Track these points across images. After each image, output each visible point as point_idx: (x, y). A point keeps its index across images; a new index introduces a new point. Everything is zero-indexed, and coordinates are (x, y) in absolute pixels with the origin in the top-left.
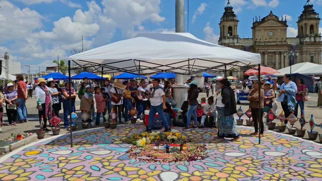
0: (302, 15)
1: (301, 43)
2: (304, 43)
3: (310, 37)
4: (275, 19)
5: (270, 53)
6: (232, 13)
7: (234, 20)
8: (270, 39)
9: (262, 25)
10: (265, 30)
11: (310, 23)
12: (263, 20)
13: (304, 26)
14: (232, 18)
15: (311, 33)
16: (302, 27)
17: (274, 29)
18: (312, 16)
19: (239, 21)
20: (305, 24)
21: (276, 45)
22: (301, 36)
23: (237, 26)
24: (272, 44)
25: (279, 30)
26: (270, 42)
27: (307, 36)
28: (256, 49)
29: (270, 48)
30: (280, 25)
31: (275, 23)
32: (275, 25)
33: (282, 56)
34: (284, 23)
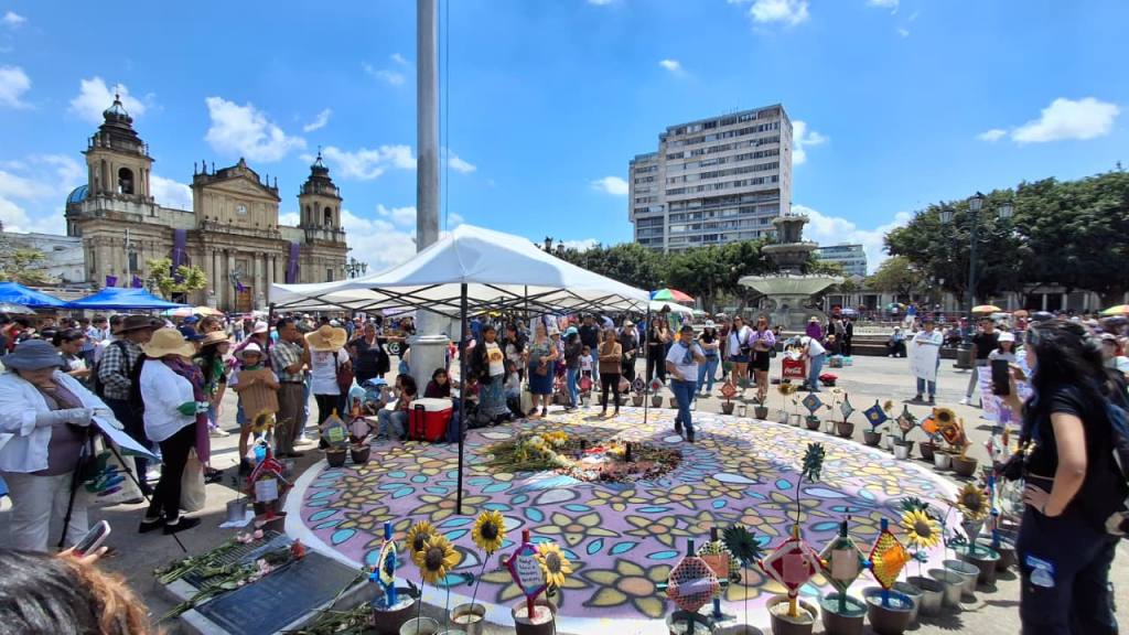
0: (307, 184)
1: (309, 241)
2: (315, 242)
3: (326, 231)
4: (256, 180)
5: (241, 253)
6: (130, 134)
7: (137, 155)
8: (240, 220)
9: (220, 185)
10: (228, 199)
11: (325, 202)
12: (222, 175)
13: (312, 207)
14: (131, 146)
15: (326, 223)
16: (309, 209)
17: (251, 201)
18: (328, 190)
19: (153, 160)
20: (316, 203)
22: (306, 225)
23: (147, 171)
24: (246, 233)
25: (262, 206)
26: (243, 229)
27: (320, 228)
28: (206, 240)
29: (242, 243)
30: (263, 193)
31: (252, 187)
32: (254, 193)
33: (271, 263)
34: (273, 193)
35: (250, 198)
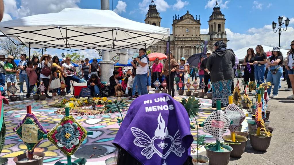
0: (212, 16)
1: (211, 39)
2: (214, 39)
3: (218, 34)
4: (192, 18)
5: (187, 47)
6: (155, 11)
7: (157, 17)
8: (187, 35)
9: (181, 23)
10: (183, 27)
11: (218, 22)
12: (182, 19)
13: (213, 24)
14: (155, 15)
15: (218, 31)
16: (212, 26)
18: (220, 17)
19: (161, 18)
20: (215, 23)
21: (191, 41)
22: (211, 33)
23: (160, 22)
24: (189, 39)
25: (194, 28)
26: (187, 38)
27: (216, 33)
28: (176, 44)
29: (187, 43)
30: (195, 23)
31: (191, 21)
32: (191, 23)
33: (197, 50)
34: (198, 22)
35: (190, 26)
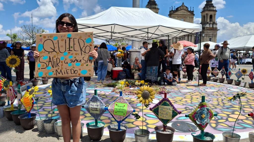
0: (204, 7)
1: (204, 28)
2: (206, 28)
3: (210, 24)
4: (186, 9)
6: (154, 3)
7: (155, 8)
9: (176, 13)
10: (179, 17)
11: (210, 13)
12: (177, 9)
13: (206, 15)
14: (154, 6)
15: (210, 21)
16: (204, 16)
17: (185, 17)
18: (212, 8)
19: (159, 9)
20: (207, 14)
22: (203, 22)
23: (158, 12)
25: (188, 18)
27: (208, 23)
30: (189, 14)
31: (186, 12)
32: (185, 14)
33: (190, 37)
34: (192, 13)
35: (184, 16)
